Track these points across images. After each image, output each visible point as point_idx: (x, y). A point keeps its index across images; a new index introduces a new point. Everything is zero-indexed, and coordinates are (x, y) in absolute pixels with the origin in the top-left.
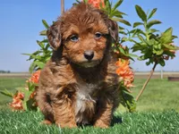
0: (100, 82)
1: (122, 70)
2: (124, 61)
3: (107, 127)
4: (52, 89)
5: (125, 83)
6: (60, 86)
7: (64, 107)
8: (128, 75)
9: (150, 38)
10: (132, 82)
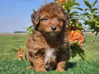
1: (77, 36)
2: (79, 31)
3: (63, 70)
5: (79, 44)
6: (37, 49)
7: (39, 59)
8: (81, 39)
9: (94, 18)
10: (83, 43)
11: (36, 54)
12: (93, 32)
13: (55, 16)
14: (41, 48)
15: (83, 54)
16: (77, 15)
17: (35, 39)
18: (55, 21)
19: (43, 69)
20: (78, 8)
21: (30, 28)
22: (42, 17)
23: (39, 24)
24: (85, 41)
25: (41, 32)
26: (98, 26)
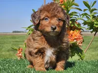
0: (58, 47)
1: (76, 36)
2: (78, 31)
3: (63, 70)
4: (32, 49)
5: (78, 44)
6: (37, 49)
7: (38, 58)
8: (79, 39)
9: (93, 18)
10: (82, 43)
11: (36, 53)
12: (92, 32)
13: (55, 16)
14: (41, 47)
15: (81, 54)
16: (76, 15)
17: (35, 38)
18: (55, 21)
19: (42, 69)
20: (78, 9)
21: (29, 27)
22: (42, 17)
23: (39, 23)
24: (83, 41)
25: (41, 31)
26: (97, 26)
